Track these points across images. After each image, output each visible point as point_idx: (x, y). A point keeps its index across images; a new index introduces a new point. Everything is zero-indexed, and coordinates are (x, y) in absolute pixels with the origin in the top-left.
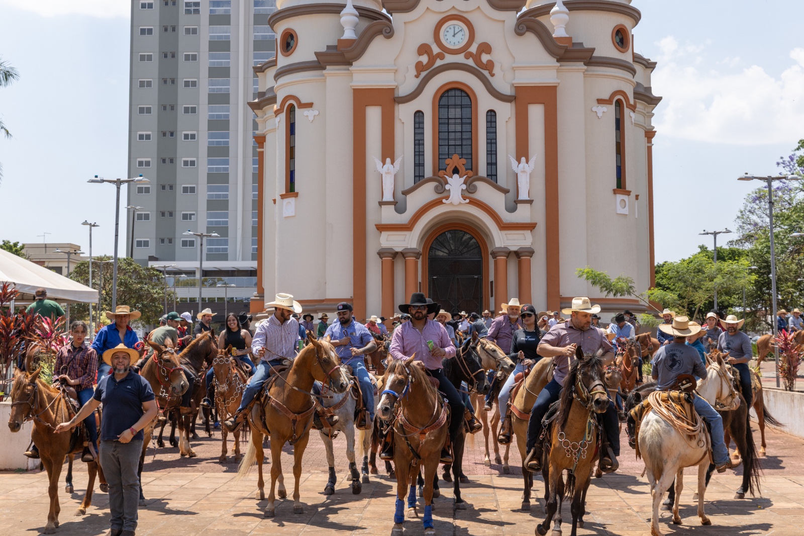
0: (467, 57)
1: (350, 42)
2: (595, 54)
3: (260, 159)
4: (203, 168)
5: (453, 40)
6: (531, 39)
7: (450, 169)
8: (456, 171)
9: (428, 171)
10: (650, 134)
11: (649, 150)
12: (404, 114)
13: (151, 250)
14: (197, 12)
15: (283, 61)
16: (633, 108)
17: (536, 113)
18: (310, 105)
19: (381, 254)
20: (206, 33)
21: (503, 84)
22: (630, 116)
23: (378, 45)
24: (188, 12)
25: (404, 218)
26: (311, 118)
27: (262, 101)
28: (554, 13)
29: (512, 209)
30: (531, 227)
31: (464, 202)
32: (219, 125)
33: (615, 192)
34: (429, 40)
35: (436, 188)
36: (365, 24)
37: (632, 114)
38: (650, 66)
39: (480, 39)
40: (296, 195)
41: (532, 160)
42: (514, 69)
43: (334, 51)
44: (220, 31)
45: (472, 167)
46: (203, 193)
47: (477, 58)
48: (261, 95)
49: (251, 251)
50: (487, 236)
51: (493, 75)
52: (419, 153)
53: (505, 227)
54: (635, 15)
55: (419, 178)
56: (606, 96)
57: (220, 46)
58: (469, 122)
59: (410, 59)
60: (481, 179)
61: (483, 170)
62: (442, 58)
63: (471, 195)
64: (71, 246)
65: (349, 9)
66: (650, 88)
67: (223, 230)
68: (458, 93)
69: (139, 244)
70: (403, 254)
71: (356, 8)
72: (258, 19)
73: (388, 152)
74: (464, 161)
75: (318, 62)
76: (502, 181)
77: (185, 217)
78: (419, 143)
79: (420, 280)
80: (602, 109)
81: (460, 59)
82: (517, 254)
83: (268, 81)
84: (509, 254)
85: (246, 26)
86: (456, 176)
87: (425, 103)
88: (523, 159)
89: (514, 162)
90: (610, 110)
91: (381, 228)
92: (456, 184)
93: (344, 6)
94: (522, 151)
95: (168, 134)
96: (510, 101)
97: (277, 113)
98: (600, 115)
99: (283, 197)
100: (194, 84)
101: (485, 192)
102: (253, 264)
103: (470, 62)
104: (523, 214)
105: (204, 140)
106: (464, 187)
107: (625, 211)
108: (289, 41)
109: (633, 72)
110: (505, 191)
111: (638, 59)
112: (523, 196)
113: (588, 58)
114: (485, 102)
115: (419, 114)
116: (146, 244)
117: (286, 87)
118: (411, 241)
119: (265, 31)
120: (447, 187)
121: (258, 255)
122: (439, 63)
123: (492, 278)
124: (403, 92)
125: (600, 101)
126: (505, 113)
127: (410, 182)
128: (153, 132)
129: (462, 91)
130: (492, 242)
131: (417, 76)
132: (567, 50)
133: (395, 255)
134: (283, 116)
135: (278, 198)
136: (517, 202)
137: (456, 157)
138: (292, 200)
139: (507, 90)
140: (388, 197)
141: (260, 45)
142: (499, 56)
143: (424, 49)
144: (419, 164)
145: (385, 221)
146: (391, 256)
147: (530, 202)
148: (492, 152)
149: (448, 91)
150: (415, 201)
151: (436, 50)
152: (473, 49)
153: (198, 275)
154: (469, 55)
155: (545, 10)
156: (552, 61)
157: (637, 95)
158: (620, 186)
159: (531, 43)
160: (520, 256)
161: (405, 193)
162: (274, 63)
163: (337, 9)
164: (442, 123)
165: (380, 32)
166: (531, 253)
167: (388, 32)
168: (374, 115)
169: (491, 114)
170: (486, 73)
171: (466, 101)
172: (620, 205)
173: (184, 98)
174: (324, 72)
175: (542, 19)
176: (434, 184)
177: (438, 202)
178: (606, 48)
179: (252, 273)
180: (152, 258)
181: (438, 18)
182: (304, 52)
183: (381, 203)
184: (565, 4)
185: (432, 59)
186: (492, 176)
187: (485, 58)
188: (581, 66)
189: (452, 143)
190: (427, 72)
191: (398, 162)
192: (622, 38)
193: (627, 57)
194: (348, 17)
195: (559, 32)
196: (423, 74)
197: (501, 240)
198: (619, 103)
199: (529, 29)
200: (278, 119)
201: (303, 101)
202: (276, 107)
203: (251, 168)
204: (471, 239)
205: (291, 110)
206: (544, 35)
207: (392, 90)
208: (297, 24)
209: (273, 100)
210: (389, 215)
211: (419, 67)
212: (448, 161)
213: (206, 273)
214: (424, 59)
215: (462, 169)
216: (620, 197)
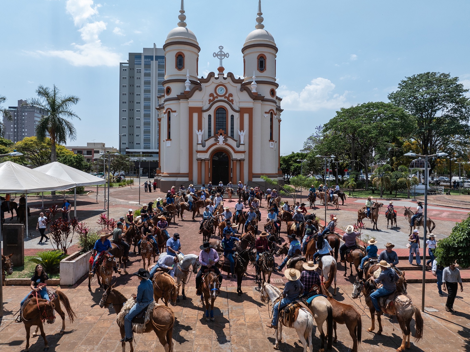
0: (225, 98)
1: (188, 92)
2: (265, 98)
3: (159, 125)
4: (142, 121)
5: (221, 92)
6: (245, 93)
7: (219, 134)
8: (221, 134)
9: (212, 134)
10: (280, 121)
11: (279, 125)
12: (205, 115)
13: (127, 146)
14: (140, 72)
15: (166, 97)
16: (276, 114)
17: (246, 116)
18: (175, 111)
19: (198, 160)
20: (143, 79)
21: (236, 106)
22: (275, 117)
23: (197, 94)
24: (137, 72)
25: (205, 149)
26: (175, 116)
27: (161, 107)
28: (252, 85)
29: (238, 146)
30: (244, 152)
31: (223, 144)
33: (270, 141)
34: (213, 92)
35: (215, 139)
36: (193, 86)
37: (275, 116)
38: (280, 100)
39: (229, 92)
40: (171, 140)
41: (245, 131)
42: (239, 102)
43: (183, 95)
44: (147, 79)
45: (226, 133)
46: (142, 128)
47: (228, 98)
48: (160, 105)
49: (157, 146)
50: (230, 154)
51: (233, 104)
52: (210, 128)
53: (236, 152)
54: (277, 85)
55: (210, 136)
56: (268, 111)
57: (148, 83)
58: (226, 118)
59: (207, 98)
60: (229, 137)
61: (229, 134)
62: (217, 98)
63: (226, 142)
64: (102, 143)
65: (188, 81)
66: (280, 107)
67: (149, 140)
68: (222, 109)
69: (123, 143)
70: (205, 160)
71: (190, 80)
72: (159, 83)
73: (200, 128)
74: (224, 131)
75: (178, 98)
76: (235, 137)
77: (137, 135)
78: (210, 125)
79: (209, 167)
80: (266, 115)
81: (223, 98)
82: (240, 160)
83: (162, 101)
84: (237, 160)
85: (156, 77)
86: (221, 136)
87: (212, 112)
88: (242, 131)
89: (239, 132)
90: (269, 116)
91: (198, 152)
92: (221, 138)
93: (186, 80)
94: (242, 128)
95: (131, 110)
96: (238, 112)
97: (165, 113)
98: (266, 117)
99: (166, 140)
100: (139, 95)
101: (230, 141)
102: (158, 151)
103: (226, 100)
104: (242, 148)
105: (143, 112)
106: (224, 139)
107: (272, 147)
108: (168, 91)
109: (276, 103)
110: (236, 141)
111: (277, 98)
112: (242, 142)
113: (262, 99)
114: (230, 112)
115: (210, 116)
116: (125, 143)
117: (168, 105)
118: (207, 156)
119: (161, 87)
120: (218, 139)
122: (216, 99)
123: (232, 167)
124: (205, 108)
125: (266, 113)
126: (237, 116)
127: (207, 137)
128: (126, 109)
129: (223, 108)
130: (232, 156)
131: (209, 104)
132: (256, 97)
133: (202, 160)
134: (166, 114)
135: (165, 140)
136: (240, 144)
137: (221, 130)
138: (169, 141)
139: (237, 109)
140: (200, 142)
141: (160, 91)
142: (235, 98)
143: (211, 95)
144: (210, 132)
145: (199, 150)
146: (200, 161)
147: (244, 144)
148: (232, 128)
149: (219, 108)
150: (208, 143)
151: (215, 95)
152: (227, 95)
153: (141, 153)
154: (225, 97)
155: (250, 83)
156: (252, 100)
157: (277, 109)
158: (271, 139)
159: (245, 94)
160: (241, 161)
161: (206, 141)
162: (164, 96)
163: (184, 81)
164: (216, 118)
165: (197, 89)
166: (244, 160)
167: (200, 90)
168: (195, 116)
169: (232, 116)
170: (231, 103)
171: (224, 112)
172: (271, 145)
173: (136, 100)
174: (180, 101)
175: (248, 86)
176: (214, 138)
177: (215, 144)
178: (268, 96)
179: (157, 153)
180: (127, 148)
181: (216, 85)
182: (173, 94)
183: (198, 144)
184: (256, 81)
185: (214, 98)
186: (232, 137)
187: (231, 98)
188: (260, 101)
189: (220, 125)
190: (212, 102)
191: (203, 131)
192: (273, 93)
193: (274, 99)
194: (187, 84)
195: (254, 91)
196: (211, 103)
197: (235, 156)
198: (271, 113)
199: (245, 90)
201: (173, 110)
202: (164, 111)
203: (157, 129)
204: (225, 155)
205: (169, 113)
206: (249, 91)
207: (201, 108)
208: (171, 85)
209: (163, 108)
210: (200, 148)
211: (210, 101)
212: (219, 131)
213: (143, 153)
214: (212, 98)
215: (223, 134)
216: (271, 142)
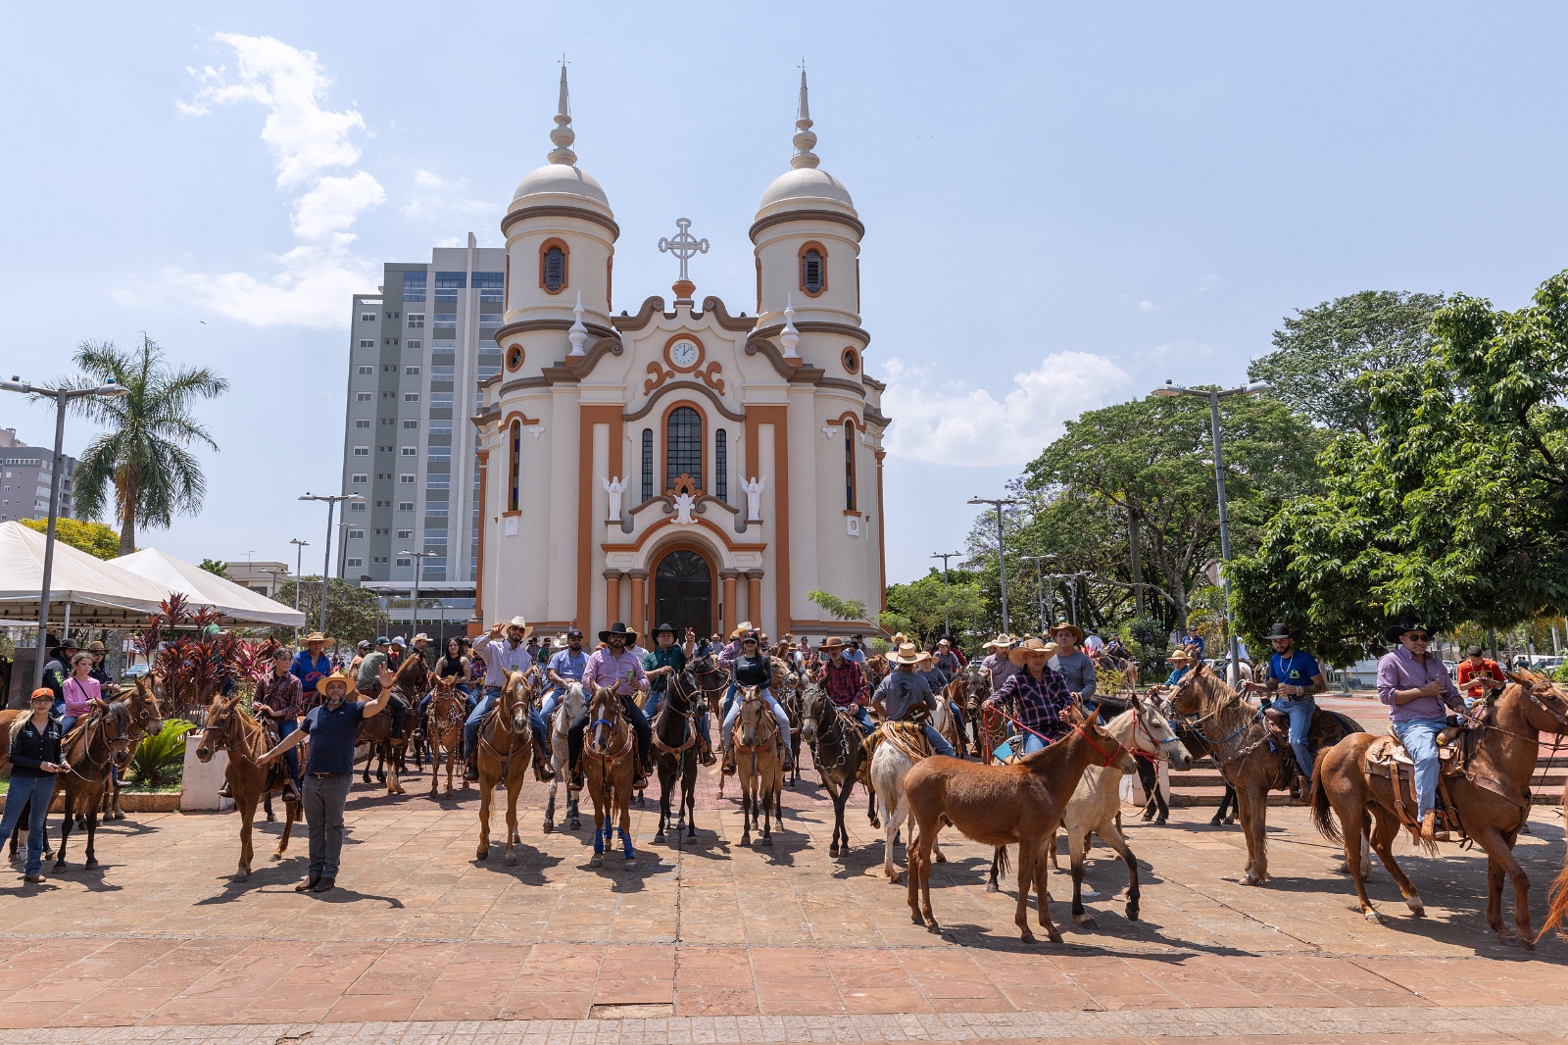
0: (697, 376)
1: (579, 358)
2: (824, 376)
3: (482, 476)
4: (422, 484)
5: (686, 358)
6: (761, 360)
7: (679, 488)
8: (684, 490)
9: (657, 491)
10: (880, 455)
11: (880, 471)
12: (633, 432)
13: (364, 570)
14: (421, 325)
15: (509, 377)
16: (863, 429)
17: (766, 433)
18: (536, 422)
19: (607, 575)
20: (430, 346)
21: (734, 406)
22: (860, 437)
23: (607, 362)
24: (412, 325)
25: (631, 538)
26: (537, 435)
27: (486, 417)
28: (783, 334)
29: (741, 530)
30: (761, 548)
31: (692, 521)
32: (440, 440)
33: (845, 513)
34: (658, 357)
35: (664, 507)
36: (594, 341)
37: (862, 435)
38: (880, 388)
39: (710, 358)
40: (520, 513)
41: (762, 480)
42: (744, 388)
43: (563, 368)
44: (444, 345)
45: (701, 486)
46: (421, 511)
47: (707, 377)
48: (485, 410)
49: (470, 571)
50: (716, 557)
51: (723, 394)
52: (647, 472)
53: (734, 547)
54: (865, 338)
55: (647, 498)
56: (836, 417)
57: (444, 360)
58: (699, 441)
59: (639, 377)
60: (711, 499)
61: (712, 490)
62: (672, 376)
63: (700, 515)
64: (278, 565)
65: (578, 326)
66: (879, 410)
67: (442, 550)
68: (687, 411)
69: (351, 563)
70: (629, 575)
71: (585, 325)
72: (485, 333)
73: (616, 470)
74: (693, 480)
75: (545, 378)
76: (731, 501)
77: (402, 535)
78: (647, 461)
79: (646, 602)
80: (831, 430)
81: (690, 377)
82: (747, 576)
83: (493, 396)
84: (738, 575)
85: (472, 340)
86: (685, 495)
87: (654, 421)
88: (753, 479)
89: (744, 483)
90: (841, 430)
91: (608, 548)
92: (684, 504)
93: (573, 323)
94: (752, 471)
95: (386, 449)
96: (741, 421)
97: (502, 429)
98: (830, 435)
99: (505, 515)
100: (416, 398)
101: (714, 512)
102: (473, 585)
103: (700, 381)
104: (752, 535)
105: (424, 456)
106: (693, 506)
107: (856, 533)
108: (515, 357)
109: (863, 393)
110: (735, 511)
111: (867, 380)
112: (753, 516)
113: (817, 378)
114: (715, 421)
115: (647, 433)
116: (359, 563)
117: (511, 403)
118: (638, 561)
119: (490, 346)
120: (676, 506)
121: (478, 576)
122: (668, 381)
123: (720, 600)
124: (631, 409)
125: (830, 422)
126: (735, 432)
127: (637, 501)
128: (369, 446)
129: (691, 409)
130: (721, 563)
131: (646, 394)
132: (797, 371)
133: (621, 576)
134: (507, 432)
135: (500, 516)
136: (747, 522)
137: (685, 476)
138: (515, 518)
139: (737, 410)
140: (615, 516)
141: (485, 359)
142: (730, 376)
143: (653, 367)
144: (647, 484)
145: (610, 541)
146: (617, 578)
147: (760, 522)
148: (721, 471)
149: (677, 409)
150: (642, 521)
151: (665, 368)
152: (703, 368)
153: (413, 596)
154: (698, 374)
155: (776, 330)
156: (782, 382)
157: (867, 416)
158: (851, 507)
159: (761, 363)
160: (750, 577)
161: (633, 512)
162: (499, 379)
163: (565, 326)
164: (671, 442)
165: (609, 350)
166: (760, 574)
167: (617, 350)
168: (601, 433)
169: (721, 434)
170: (716, 392)
171: (695, 420)
172: (850, 526)
173: (404, 412)
174: (551, 388)
175: (771, 339)
176: (662, 504)
177: (666, 522)
178: (836, 370)
179: (471, 594)
180: (365, 578)
181: (667, 337)
182: (530, 368)
183: (607, 523)
184: (795, 325)
185: (662, 377)
186: (721, 497)
187: (715, 377)
188: (811, 387)
189: (681, 461)
190: (656, 390)
191: (625, 481)
192: (851, 360)
193: (857, 379)
194: (577, 335)
195: (789, 353)
196: (653, 392)
197: (730, 561)
198: (849, 424)
199: (760, 349)
200: (502, 435)
201: (529, 418)
202: (500, 423)
203: (473, 485)
204: (699, 560)
205: (516, 426)
206: (774, 356)
207: (620, 408)
208: (524, 340)
209: (498, 416)
210: (615, 535)
211: (649, 385)
212: (676, 480)
213: (422, 594)
214: (654, 377)
215: (691, 488)
216: (851, 518)
